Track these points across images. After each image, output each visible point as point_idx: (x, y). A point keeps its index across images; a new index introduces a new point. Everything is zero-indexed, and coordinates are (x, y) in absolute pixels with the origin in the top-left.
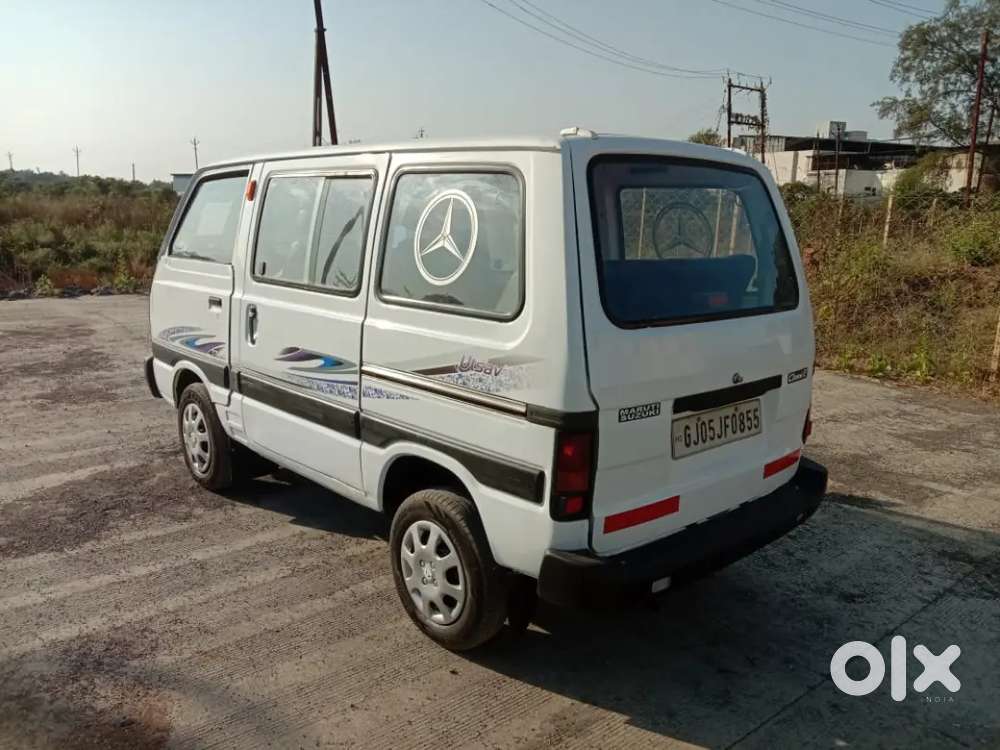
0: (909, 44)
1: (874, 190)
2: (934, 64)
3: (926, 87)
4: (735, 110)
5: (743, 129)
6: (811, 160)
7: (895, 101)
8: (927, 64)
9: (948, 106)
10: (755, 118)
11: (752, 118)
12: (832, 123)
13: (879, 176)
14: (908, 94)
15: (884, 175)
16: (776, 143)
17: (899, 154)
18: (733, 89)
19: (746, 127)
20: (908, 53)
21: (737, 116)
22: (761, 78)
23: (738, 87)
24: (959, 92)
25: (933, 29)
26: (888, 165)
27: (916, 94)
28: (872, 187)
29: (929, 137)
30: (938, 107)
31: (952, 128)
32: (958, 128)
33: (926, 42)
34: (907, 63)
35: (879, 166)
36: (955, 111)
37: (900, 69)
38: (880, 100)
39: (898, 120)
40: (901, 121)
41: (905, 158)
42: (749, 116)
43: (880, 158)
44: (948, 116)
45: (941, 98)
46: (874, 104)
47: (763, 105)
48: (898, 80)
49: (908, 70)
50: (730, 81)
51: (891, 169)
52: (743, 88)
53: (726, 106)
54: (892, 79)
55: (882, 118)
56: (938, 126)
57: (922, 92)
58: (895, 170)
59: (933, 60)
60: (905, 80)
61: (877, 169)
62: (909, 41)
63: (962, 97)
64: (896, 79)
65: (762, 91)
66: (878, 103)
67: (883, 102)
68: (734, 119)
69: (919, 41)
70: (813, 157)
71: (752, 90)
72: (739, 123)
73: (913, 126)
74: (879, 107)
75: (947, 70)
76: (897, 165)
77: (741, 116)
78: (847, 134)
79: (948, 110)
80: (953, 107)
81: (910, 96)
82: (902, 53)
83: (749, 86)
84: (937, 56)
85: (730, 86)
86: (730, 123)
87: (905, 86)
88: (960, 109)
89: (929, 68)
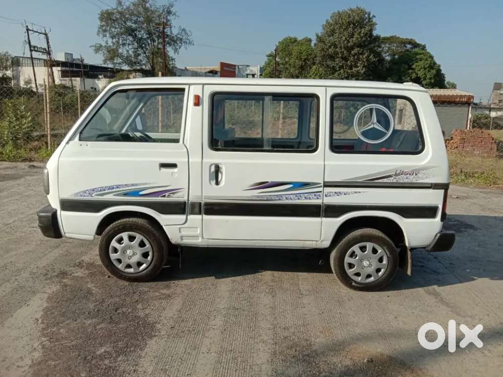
0: (103, 19)
1: (95, 89)
2: (116, 30)
3: (114, 40)
4: (32, 44)
5: (39, 54)
6: (60, 72)
7: (101, 46)
8: (113, 30)
9: (125, 50)
10: (45, 49)
11: (43, 49)
12: (66, 53)
13: (97, 82)
14: (107, 43)
15: (99, 82)
16: (39, 62)
17: (105, 71)
18: (29, 32)
19: (41, 54)
20: (103, 23)
21: (34, 47)
22: (44, 27)
23: (33, 31)
24: (129, 44)
25: (113, 13)
26: (100, 77)
27: (110, 43)
28: (95, 87)
29: (119, 64)
30: (120, 51)
31: (128, 61)
32: (131, 61)
33: (110, 19)
34: (104, 28)
35: (95, 77)
36: (129, 53)
37: (101, 30)
38: (94, 45)
39: (104, 55)
40: (105, 56)
41: (109, 74)
42: (41, 48)
43: (95, 73)
44: (126, 55)
45: (121, 46)
46: (90, 47)
47: (48, 42)
48: (101, 36)
49: (105, 31)
50: (27, 26)
51: (102, 78)
52: (36, 32)
53: (27, 41)
54: (98, 35)
55: (96, 53)
56: (122, 59)
57: (112, 42)
58: (104, 79)
59: (116, 28)
60: (105, 36)
61: (95, 78)
62: (103, 17)
63: (130, 47)
64: (100, 35)
65: (46, 34)
66: (93, 46)
67: (95, 46)
68: (33, 48)
69: (107, 18)
70: (61, 71)
71: (40, 33)
72: (36, 51)
73: (112, 59)
74: (94, 48)
75: (122, 34)
76: (105, 77)
77: (37, 47)
78: (74, 60)
79: (125, 53)
80: (128, 51)
81: (108, 44)
82: (101, 23)
83: (38, 31)
84: (117, 26)
85: (28, 30)
86: (31, 51)
87: (105, 39)
88: (131, 52)
89: (115, 31)
